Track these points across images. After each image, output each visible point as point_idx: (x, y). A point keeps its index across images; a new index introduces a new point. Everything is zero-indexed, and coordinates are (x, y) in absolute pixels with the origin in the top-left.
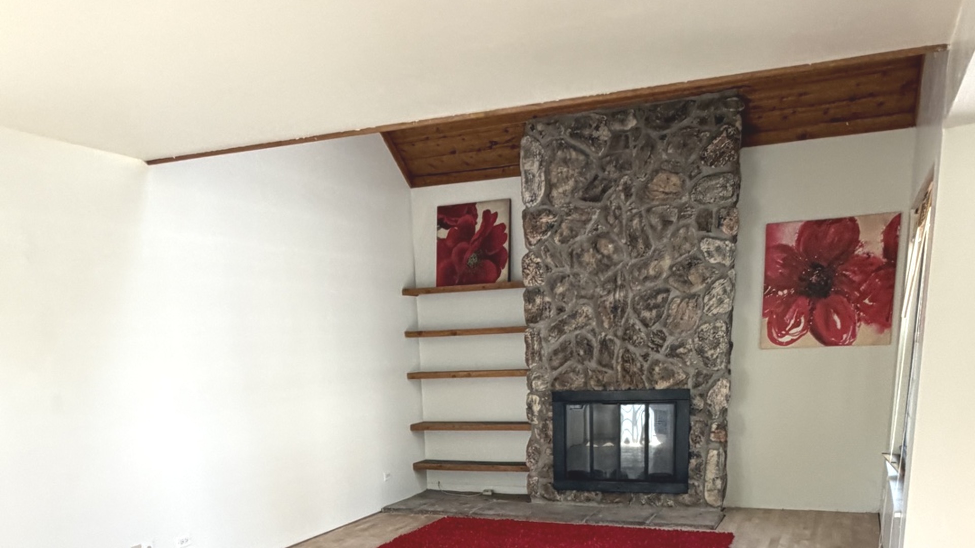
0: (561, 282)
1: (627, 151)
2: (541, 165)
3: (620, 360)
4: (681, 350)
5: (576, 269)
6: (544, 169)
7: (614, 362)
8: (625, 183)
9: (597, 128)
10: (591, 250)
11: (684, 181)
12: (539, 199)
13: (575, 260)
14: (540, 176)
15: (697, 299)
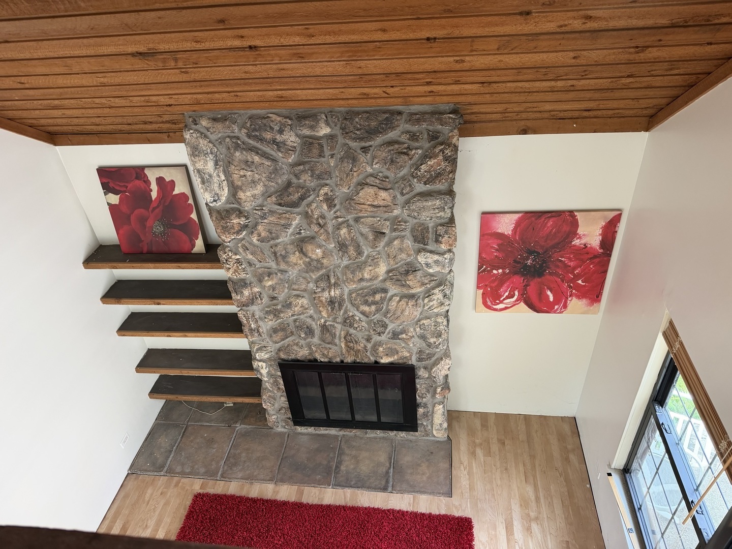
0: (269, 276)
1: (323, 159)
2: (216, 164)
3: (343, 339)
4: (404, 336)
5: (283, 266)
6: (221, 169)
7: (337, 341)
8: (326, 194)
9: (281, 132)
10: (297, 253)
11: (395, 197)
12: (223, 199)
13: (280, 259)
14: (218, 176)
15: (417, 300)
